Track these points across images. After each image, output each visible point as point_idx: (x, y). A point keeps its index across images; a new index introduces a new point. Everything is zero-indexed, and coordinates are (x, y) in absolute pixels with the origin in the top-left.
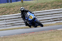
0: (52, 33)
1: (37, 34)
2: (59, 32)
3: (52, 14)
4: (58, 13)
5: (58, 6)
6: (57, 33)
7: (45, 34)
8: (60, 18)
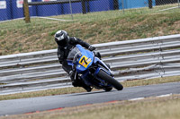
0: (114, 111)
1: (71, 113)
2: (135, 107)
3: (114, 55)
4: (130, 53)
5: (131, 30)
6: (130, 111)
7: (95, 113)
8: (137, 66)
